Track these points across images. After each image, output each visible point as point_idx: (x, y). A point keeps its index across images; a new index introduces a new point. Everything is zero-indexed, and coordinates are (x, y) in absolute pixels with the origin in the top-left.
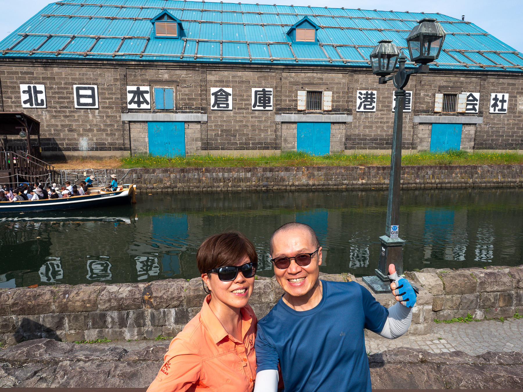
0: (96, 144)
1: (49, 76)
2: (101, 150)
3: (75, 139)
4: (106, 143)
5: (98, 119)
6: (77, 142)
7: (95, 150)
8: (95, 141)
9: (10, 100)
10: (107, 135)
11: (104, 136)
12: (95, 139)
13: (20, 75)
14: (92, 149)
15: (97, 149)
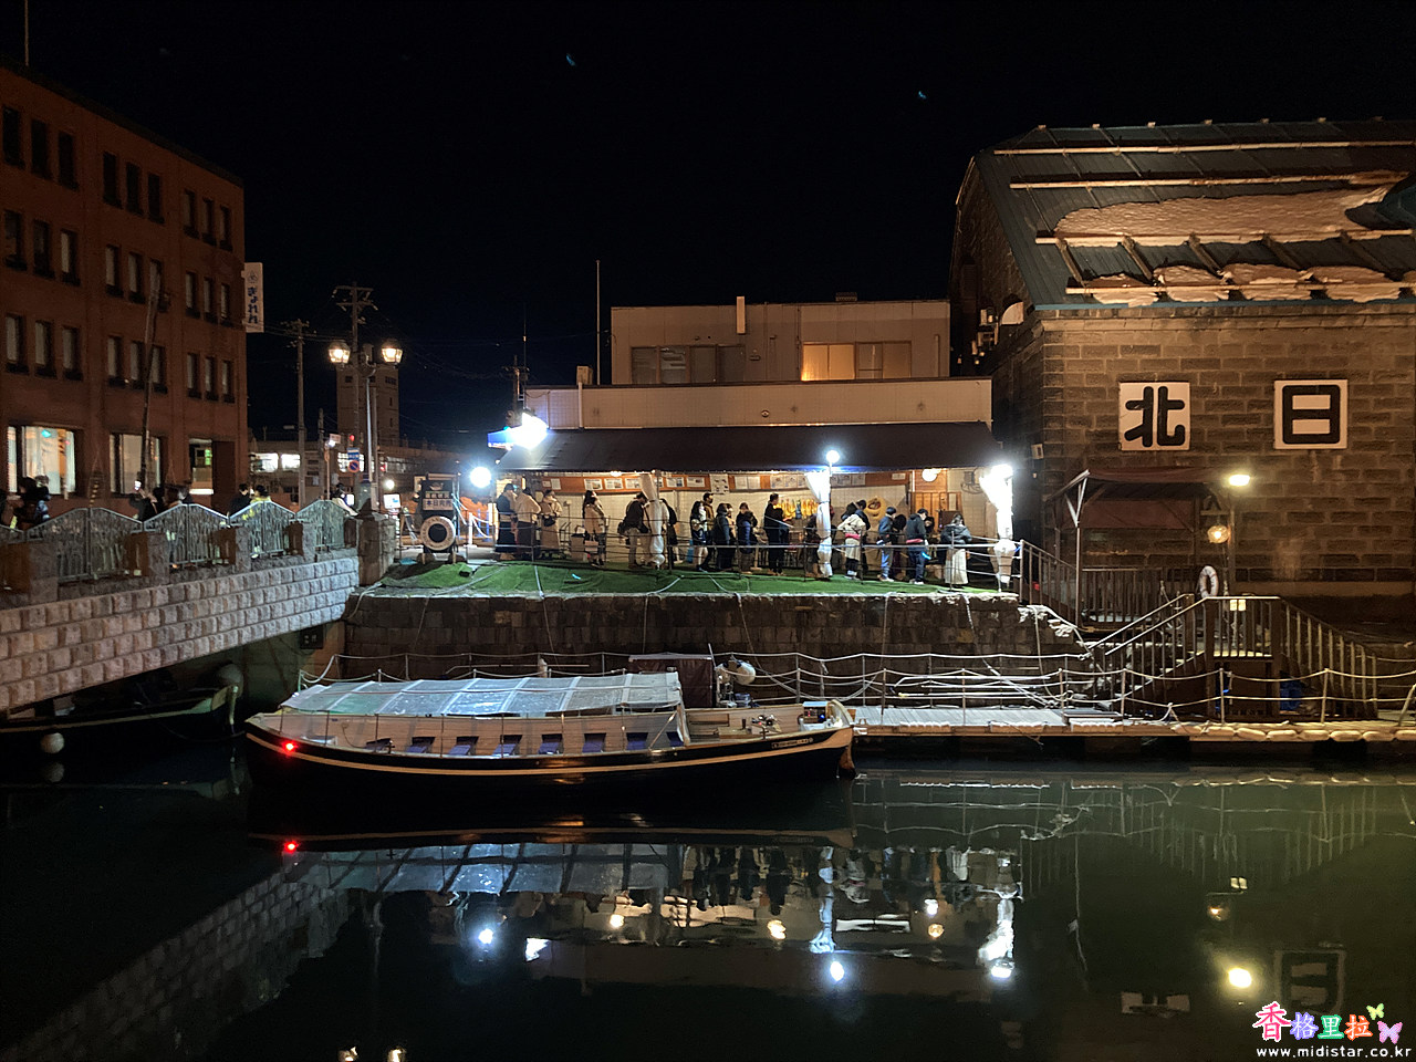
0: (1328, 558)
1: (1202, 356)
2: (1339, 579)
3: (1264, 543)
4: (1360, 555)
5: (1338, 483)
6: (1268, 553)
7: (1324, 580)
8: (1325, 551)
9: (1083, 429)
10: (1365, 530)
11: (1355, 535)
12: (1324, 542)
13: (1120, 357)
14: (1314, 576)
15: (1329, 576)
